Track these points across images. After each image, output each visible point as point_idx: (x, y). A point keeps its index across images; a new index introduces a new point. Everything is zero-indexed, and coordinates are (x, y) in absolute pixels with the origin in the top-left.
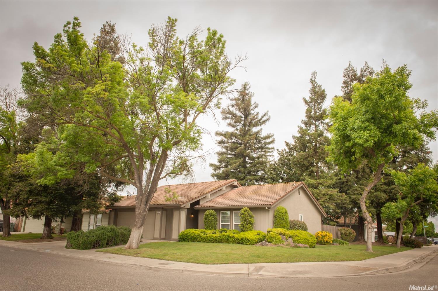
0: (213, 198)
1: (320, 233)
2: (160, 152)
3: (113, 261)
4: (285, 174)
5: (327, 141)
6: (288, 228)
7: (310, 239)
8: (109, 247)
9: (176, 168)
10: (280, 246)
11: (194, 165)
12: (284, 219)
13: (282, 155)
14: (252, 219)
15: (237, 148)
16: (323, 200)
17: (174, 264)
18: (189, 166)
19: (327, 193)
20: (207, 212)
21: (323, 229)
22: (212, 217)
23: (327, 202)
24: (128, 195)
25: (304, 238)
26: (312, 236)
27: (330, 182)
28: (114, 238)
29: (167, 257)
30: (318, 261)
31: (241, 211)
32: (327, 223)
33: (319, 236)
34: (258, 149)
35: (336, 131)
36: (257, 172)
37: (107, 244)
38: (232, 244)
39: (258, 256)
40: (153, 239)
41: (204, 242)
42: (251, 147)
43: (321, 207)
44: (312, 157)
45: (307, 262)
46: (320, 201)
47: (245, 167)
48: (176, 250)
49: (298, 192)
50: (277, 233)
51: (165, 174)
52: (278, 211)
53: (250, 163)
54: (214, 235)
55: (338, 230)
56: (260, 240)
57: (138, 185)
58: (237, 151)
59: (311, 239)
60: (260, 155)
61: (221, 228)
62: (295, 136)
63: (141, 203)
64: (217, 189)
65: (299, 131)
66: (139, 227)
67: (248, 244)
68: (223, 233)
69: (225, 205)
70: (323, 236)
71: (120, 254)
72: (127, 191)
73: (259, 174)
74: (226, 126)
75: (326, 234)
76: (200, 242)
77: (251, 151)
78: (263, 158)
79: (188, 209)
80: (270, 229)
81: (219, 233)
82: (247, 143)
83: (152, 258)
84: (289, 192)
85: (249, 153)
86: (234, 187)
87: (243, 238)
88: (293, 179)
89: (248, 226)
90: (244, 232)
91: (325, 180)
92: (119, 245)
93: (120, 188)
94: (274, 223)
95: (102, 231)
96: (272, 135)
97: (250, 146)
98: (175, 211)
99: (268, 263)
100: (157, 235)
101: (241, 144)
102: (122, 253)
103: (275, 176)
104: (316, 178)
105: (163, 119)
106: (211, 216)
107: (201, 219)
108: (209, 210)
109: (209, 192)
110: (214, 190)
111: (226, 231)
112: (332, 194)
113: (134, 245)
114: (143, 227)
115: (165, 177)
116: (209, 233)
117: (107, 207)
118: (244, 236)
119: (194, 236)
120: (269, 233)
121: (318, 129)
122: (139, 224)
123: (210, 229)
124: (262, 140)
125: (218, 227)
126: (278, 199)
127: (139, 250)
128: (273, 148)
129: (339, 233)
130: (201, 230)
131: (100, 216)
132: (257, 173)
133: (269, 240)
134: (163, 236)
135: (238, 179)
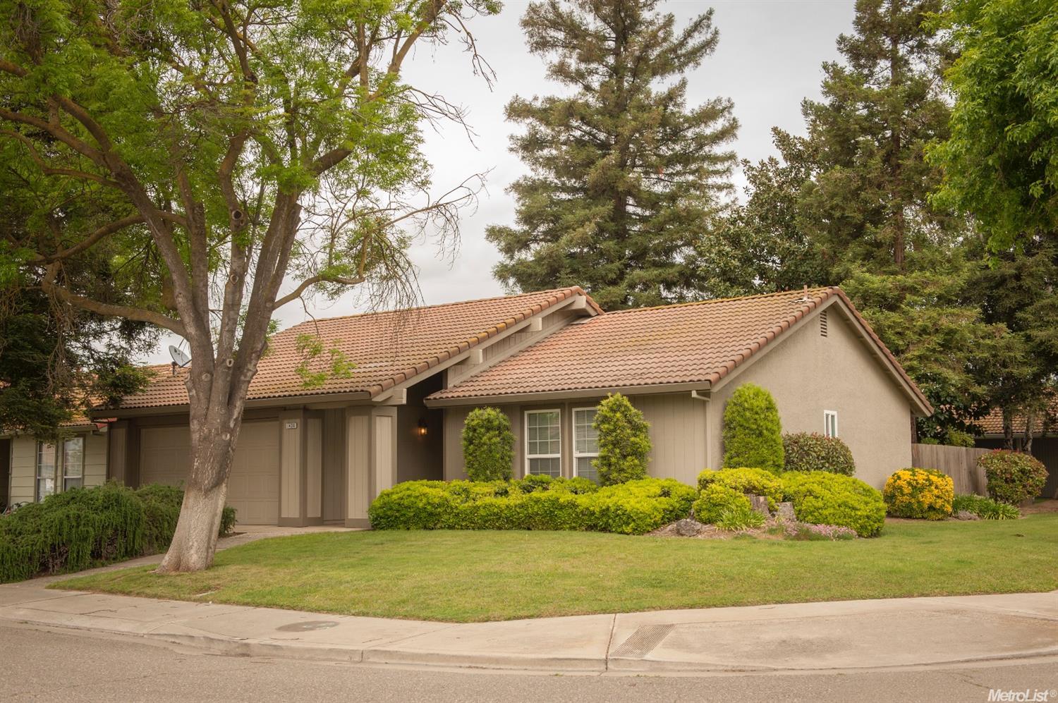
0: (494, 360)
1: (907, 476)
2: (267, 201)
3: (107, 627)
4: (775, 258)
5: (940, 122)
6: (779, 466)
7: (862, 506)
8: (103, 565)
9: (338, 258)
10: (743, 536)
11: (414, 241)
12: (761, 434)
13: (764, 184)
14: (642, 436)
15: (590, 163)
16: (916, 353)
17: (336, 624)
18: (395, 244)
19: (934, 324)
20: (476, 416)
21: (917, 462)
22: (492, 433)
23: (936, 360)
24: (174, 364)
25: (839, 501)
26: (868, 492)
27: (947, 280)
28: (121, 531)
29: (313, 600)
30: (884, 597)
31: (599, 407)
32: (935, 436)
33: (900, 488)
34: (670, 161)
35: (969, 82)
36: (669, 251)
37: (96, 555)
38: (567, 532)
39: (657, 583)
40: (276, 522)
41: (467, 528)
42: (642, 156)
43: (908, 378)
44: (879, 186)
45: (838, 599)
46: (909, 355)
47: (621, 235)
48: (353, 566)
49: (818, 327)
50: (735, 488)
51: (299, 283)
52: (741, 405)
53: (643, 219)
54: (502, 501)
55: (979, 462)
56: (673, 516)
57: (191, 330)
58: (591, 176)
59: (866, 503)
60: (680, 185)
61: (527, 472)
62: (812, 105)
63: (209, 400)
64: (508, 326)
65: (826, 85)
66: (208, 492)
67: (628, 529)
68: (535, 494)
69: (541, 388)
70: (917, 489)
71: (138, 594)
72: (171, 347)
73: (678, 259)
74: (548, 77)
75: (928, 480)
76: (451, 527)
77: (646, 173)
78: (690, 197)
79: (400, 407)
80: (708, 473)
81: (519, 491)
82: (630, 140)
83: (258, 605)
84: (782, 331)
85: (638, 179)
86: (574, 316)
87: (608, 509)
88: (806, 272)
89: (626, 464)
90: (611, 485)
91: (928, 274)
92: (143, 555)
93: (142, 337)
94: (724, 450)
95: (73, 510)
96: (724, 104)
97: (641, 153)
98: (353, 418)
99: (691, 607)
100: (291, 508)
101: (605, 146)
102: (148, 591)
103: (736, 263)
104: (893, 268)
105: (267, 65)
106: (488, 429)
107: (454, 441)
108: (481, 407)
109: (479, 341)
110: (498, 331)
111: (544, 486)
112: (953, 326)
113: (194, 557)
114: (224, 488)
115: (297, 294)
116: (484, 493)
117: (94, 414)
118: (610, 502)
119: (429, 507)
120: (705, 487)
121: (903, 75)
122: (208, 477)
123: (487, 479)
124: (686, 125)
125: (517, 470)
126: (737, 358)
127: (211, 573)
128: (731, 157)
129: (982, 471)
130: (454, 482)
131: (74, 446)
132: (668, 258)
133: (704, 515)
134: (314, 511)
135: (596, 282)
